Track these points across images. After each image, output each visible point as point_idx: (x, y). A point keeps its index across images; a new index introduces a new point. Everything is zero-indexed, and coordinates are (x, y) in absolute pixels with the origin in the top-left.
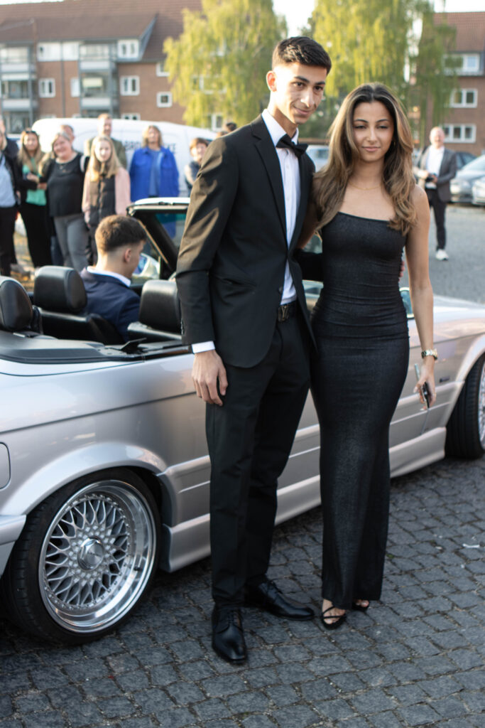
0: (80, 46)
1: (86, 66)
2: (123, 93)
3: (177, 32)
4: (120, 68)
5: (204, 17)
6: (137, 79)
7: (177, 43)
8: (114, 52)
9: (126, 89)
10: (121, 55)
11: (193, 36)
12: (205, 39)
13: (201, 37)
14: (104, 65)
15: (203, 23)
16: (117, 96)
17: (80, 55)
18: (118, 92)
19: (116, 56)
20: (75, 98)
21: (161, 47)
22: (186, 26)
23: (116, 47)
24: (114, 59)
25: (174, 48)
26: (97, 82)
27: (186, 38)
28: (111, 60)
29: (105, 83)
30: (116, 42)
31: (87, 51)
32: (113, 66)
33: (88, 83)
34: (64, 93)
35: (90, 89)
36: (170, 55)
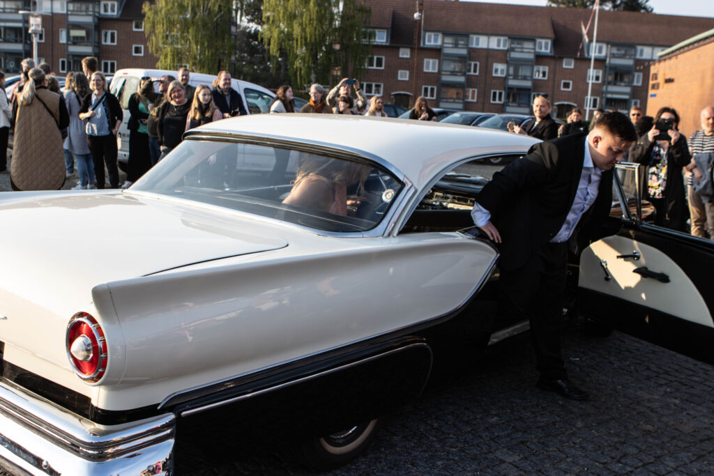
0: (68, 2)
1: (72, 19)
2: (103, 43)
4: (102, 23)
6: (116, 32)
7: (153, 6)
8: (97, 10)
9: (106, 41)
10: (102, 12)
12: (176, 4)
13: (173, 5)
14: (89, 20)
16: (98, 45)
17: (68, 10)
18: (99, 42)
19: (99, 13)
20: (63, 44)
21: (141, 8)
23: (99, 5)
24: (97, 14)
25: (150, 9)
26: (82, 33)
27: (161, 3)
28: (94, 16)
29: (88, 33)
30: (99, 2)
31: (74, 7)
32: (96, 20)
33: (74, 33)
34: (53, 40)
35: (76, 38)
36: (147, 15)
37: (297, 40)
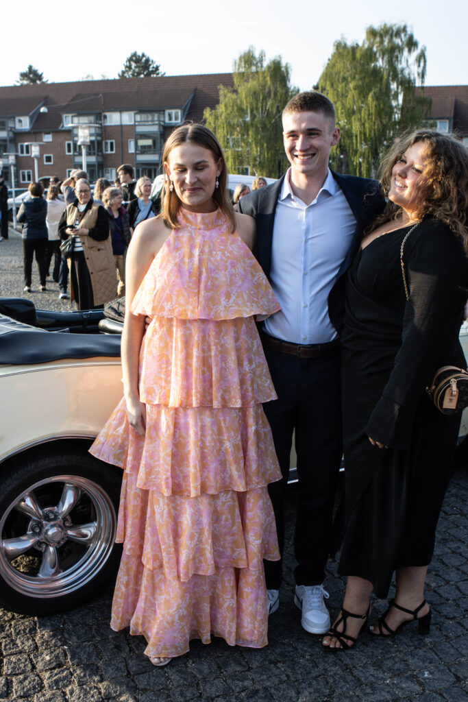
0: (135, 114)
1: (140, 129)
3: (213, 103)
4: (167, 130)
5: (235, 91)
7: (213, 111)
8: (162, 119)
10: (167, 121)
11: (226, 106)
12: (236, 108)
13: (233, 106)
14: (155, 129)
15: (234, 96)
17: (135, 122)
19: (164, 122)
20: (132, 154)
21: (203, 114)
22: (221, 98)
23: (164, 114)
24: (162, 123)
25: (211, 115)
26: (149, 142)
27: (221, 108)
28: (160, 125)
29: (154, 142)
30: (164, 111)
31: (141, 118)
32: (162, 130)
33: (142, 142)
34: (122, 150)
35: (143, 147)
36: (208, 121)
37: (356, 136)
